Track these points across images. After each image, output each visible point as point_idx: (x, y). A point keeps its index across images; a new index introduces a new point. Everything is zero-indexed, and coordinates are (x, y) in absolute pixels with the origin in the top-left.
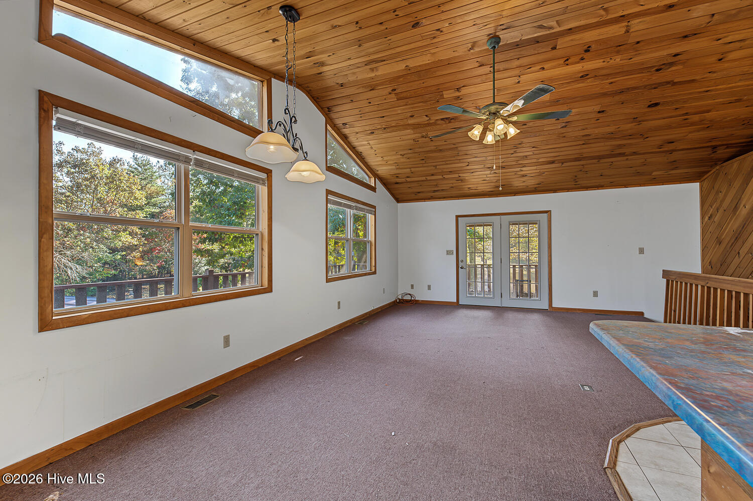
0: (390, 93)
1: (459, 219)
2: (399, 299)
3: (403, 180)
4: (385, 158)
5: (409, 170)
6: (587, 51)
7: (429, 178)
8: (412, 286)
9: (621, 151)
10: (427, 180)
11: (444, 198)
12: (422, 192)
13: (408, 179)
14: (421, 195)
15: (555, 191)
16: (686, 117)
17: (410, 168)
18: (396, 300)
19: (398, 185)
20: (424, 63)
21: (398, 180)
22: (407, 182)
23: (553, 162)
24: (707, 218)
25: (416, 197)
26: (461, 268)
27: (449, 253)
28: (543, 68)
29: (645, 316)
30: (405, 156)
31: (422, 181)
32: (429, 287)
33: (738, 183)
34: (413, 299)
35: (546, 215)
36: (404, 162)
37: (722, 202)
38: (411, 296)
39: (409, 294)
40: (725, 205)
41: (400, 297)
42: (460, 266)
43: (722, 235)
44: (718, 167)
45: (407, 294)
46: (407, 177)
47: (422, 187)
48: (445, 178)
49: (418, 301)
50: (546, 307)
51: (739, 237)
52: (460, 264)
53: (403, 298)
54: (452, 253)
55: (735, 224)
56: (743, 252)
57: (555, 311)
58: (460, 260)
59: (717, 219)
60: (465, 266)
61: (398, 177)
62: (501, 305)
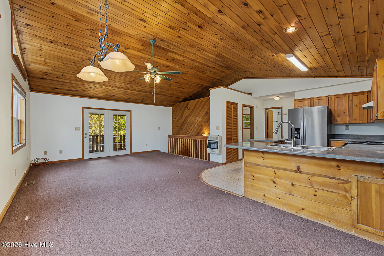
0: (88, 30)
1: (84, 109)
2: (33, 164)
3: (51, 78)
4: (47, 60)
6: (173, 60)
7: (72, 82)
8: (45, 153)
9: (161, 93)
10: (71, 83)
11: (74, 95)
12: (60, 89)
13: (56, 79)
14: (58, 91)
15: (133, 102)
16: (179, 88)
17: (63, 73)
18: (30, 165)
19: (43, 80)
20: (120, 29)
21: (45, 77)
22: (53, 80)
23: (140, 91)
24: (174, 119)
25: (53, 91)
26: (85, 138)
27: (77, 129)
28: (159, 58)
29: (160, 151)
30: (66, 65)
31: (66, 82)
32: (61, 152)
33: (182, 109)
34: (46, 161)
35: (129, 112)
36: (62, 68)
37: (178, 114)
38: (44, 160)
39: (42, 159)
40: (179, 115)
41: (33, 162)
42: (85, 137)
43: (178, 124)
44: (177, 104)
45: (40, 159)
46: (56, 77)
47: (62, 86)
48: (84, 84)
49: (51, 162)
50: (129, 153)
51: (182, 125)
52: (85, 136)
53: (37, 162)
54: (79, 130)
55: (182, 121)
56: (184, 129)
57: (133, 154)
58: (84, 133)
59: (177, 119)
60: (88, 137)
61: (48, 75)
62: (109, 155)
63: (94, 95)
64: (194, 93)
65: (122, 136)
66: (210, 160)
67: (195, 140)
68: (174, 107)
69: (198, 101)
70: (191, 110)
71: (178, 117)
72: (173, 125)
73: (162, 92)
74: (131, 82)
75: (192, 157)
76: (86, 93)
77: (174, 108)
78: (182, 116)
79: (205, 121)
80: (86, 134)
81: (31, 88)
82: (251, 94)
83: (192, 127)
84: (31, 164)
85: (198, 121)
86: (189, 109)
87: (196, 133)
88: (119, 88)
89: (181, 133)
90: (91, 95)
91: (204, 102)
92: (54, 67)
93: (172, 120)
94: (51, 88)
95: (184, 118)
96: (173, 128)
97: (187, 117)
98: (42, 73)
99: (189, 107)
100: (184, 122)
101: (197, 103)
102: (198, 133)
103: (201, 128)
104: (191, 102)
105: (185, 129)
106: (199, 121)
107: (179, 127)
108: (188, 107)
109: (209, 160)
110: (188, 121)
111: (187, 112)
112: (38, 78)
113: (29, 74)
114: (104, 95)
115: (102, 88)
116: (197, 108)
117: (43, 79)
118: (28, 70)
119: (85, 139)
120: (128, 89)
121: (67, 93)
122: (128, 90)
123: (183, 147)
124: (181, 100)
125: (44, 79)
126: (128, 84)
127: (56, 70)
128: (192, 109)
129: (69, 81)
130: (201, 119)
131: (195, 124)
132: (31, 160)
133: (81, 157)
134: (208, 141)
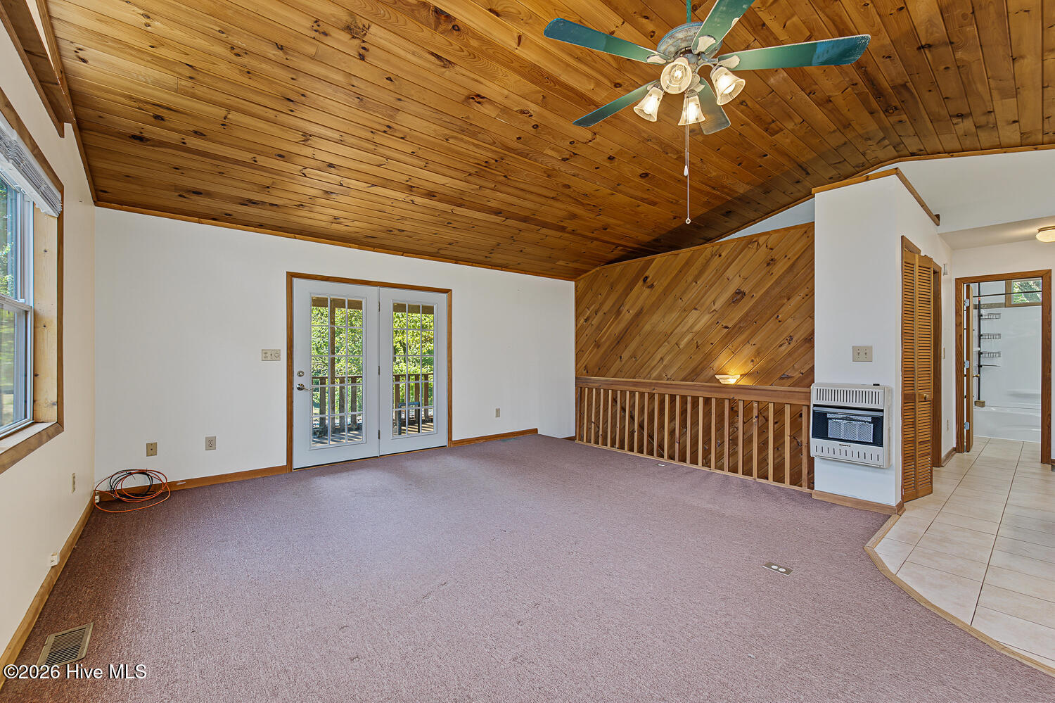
1: (295, 280)
2: (102, 494)
3: (175, 137)
5: (222, 112)
7: (262, 160)
8: (152, 449)
9: (566, 223)
10: (252, 164)
12: (209, 194)
13: (194, 142)
14: (202, 203)
15: (458, 260)
17: (229, 108)
18: (93, 499)
19: (143, 145)
21: (153, 131)
22: (183, 147)
23: (499, 213)
24: (582, 320)
25: (181, 203)
26: (299, 389)
27: (269, 355)
30: (243, 60)
31: (238, 162)
32: (211, 443)
33: (620, 288)
34: (156, 482)
35: (445, 296)
36: (223, 79)
37: (602, 304)
38: (148, 475)
39: (143, 472)
40: (606, 308)
41: (104, 487)
42: (296, 385)
43: (602, 337)
44: (598, 268)
45: (131, 474)
46: (196, 132)
47: (220, 179)
48: (305, 176)
49: (173, 484)
50: (444, 442)
51: (621, 340)
52: (297, 381)
53: (119, 488)
54: (278, 357)
55: (617, 328)
56: (625, 356)
57: (457, 447)
58: (296, 372)
59: (595, 321)
60: (307, 385)
61: (163, 119)
62: (379, 452)
63: (335, 226)
64: (675, 226)
65: (421, 381)
66: (813, 488)
67: (678, 397)
68: (582, 282)
69: (692, 255)
70: (659, 289)
71: (600, 314)
72: (576, 343)
73: (574, 216)
74: (482, 170)
75: (662, 456)
76: (305, 218)
77: (581, 285)
78: (619, 313)
79: (726, 327)
80: (300, 374)
81: (96, 190)
82: (937, 218)
83: (663, 350)
84: (95, 495)
85: (692, 327)
86: (652, 286)
87: (685, 374)
88: (431, 195)
89: (613, 370)
90: (323, 224)
91: (723, 255)
92: (188, 72)
93: (576, 325)
94: (176, 188)
95: (627, 316)
96: (576, 355)
97: (639, 314)
98: (136, 104)
99: (648, 280)
100: (626, 329)
101: (688, 263)
102: (694, 370)
103: (710, 354)
104: (659, 259)
105: (634, 356)
106: (697, 328)
107: (602, 350)
108: (647, 278)
109: (811, 484)
110: (647, 327)
111: (640, 296)
112: (124, 134)
113: (83, 111)
114: (369, 226)
115: (369, 197)
116: (690, 279)
117: (140, 139)
118: (75, 87)
119: (296, 391)
120: (460, 201)
121: (235, 215)
122: (460, 206)
123: (623, 418)
124: (618, 252)
125: (148, 140)
126: (470, 178)
127: (200, 91)
128: (665, 284)
129: (246, 157)
130: (706, 319)
131: (681, 338)
132: (97, 479)
133: (283, 462)
134: (815, 405)
